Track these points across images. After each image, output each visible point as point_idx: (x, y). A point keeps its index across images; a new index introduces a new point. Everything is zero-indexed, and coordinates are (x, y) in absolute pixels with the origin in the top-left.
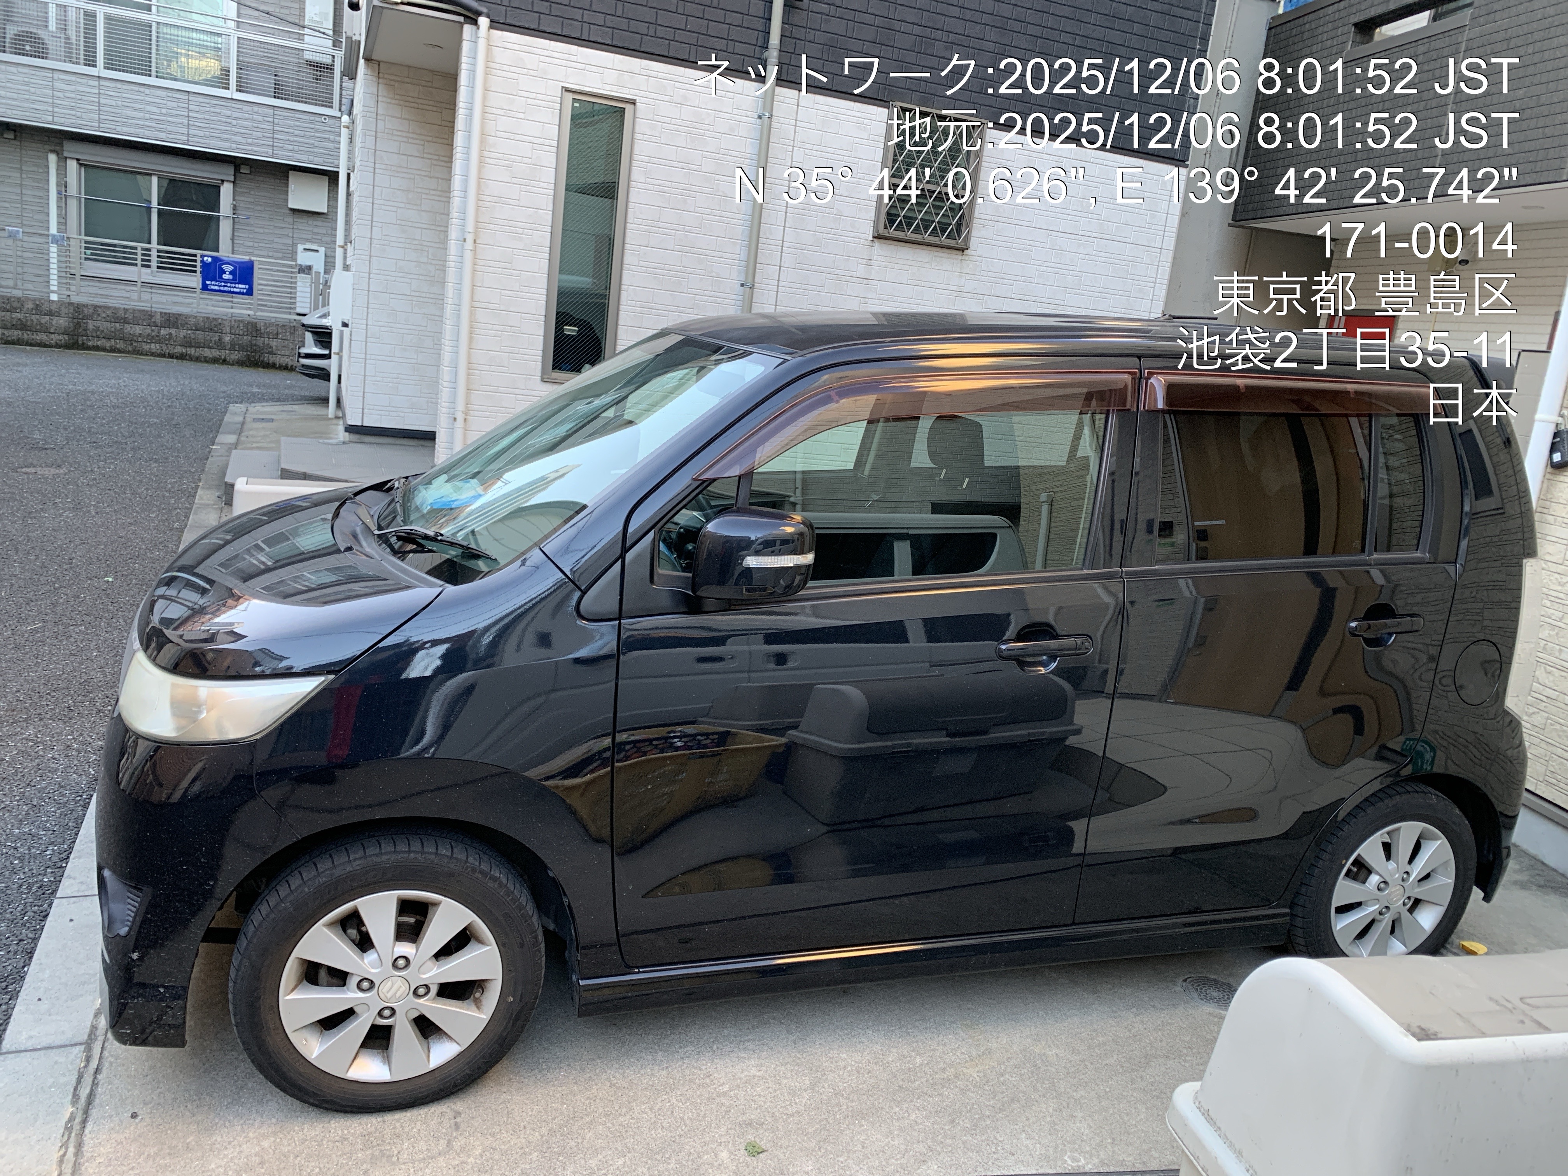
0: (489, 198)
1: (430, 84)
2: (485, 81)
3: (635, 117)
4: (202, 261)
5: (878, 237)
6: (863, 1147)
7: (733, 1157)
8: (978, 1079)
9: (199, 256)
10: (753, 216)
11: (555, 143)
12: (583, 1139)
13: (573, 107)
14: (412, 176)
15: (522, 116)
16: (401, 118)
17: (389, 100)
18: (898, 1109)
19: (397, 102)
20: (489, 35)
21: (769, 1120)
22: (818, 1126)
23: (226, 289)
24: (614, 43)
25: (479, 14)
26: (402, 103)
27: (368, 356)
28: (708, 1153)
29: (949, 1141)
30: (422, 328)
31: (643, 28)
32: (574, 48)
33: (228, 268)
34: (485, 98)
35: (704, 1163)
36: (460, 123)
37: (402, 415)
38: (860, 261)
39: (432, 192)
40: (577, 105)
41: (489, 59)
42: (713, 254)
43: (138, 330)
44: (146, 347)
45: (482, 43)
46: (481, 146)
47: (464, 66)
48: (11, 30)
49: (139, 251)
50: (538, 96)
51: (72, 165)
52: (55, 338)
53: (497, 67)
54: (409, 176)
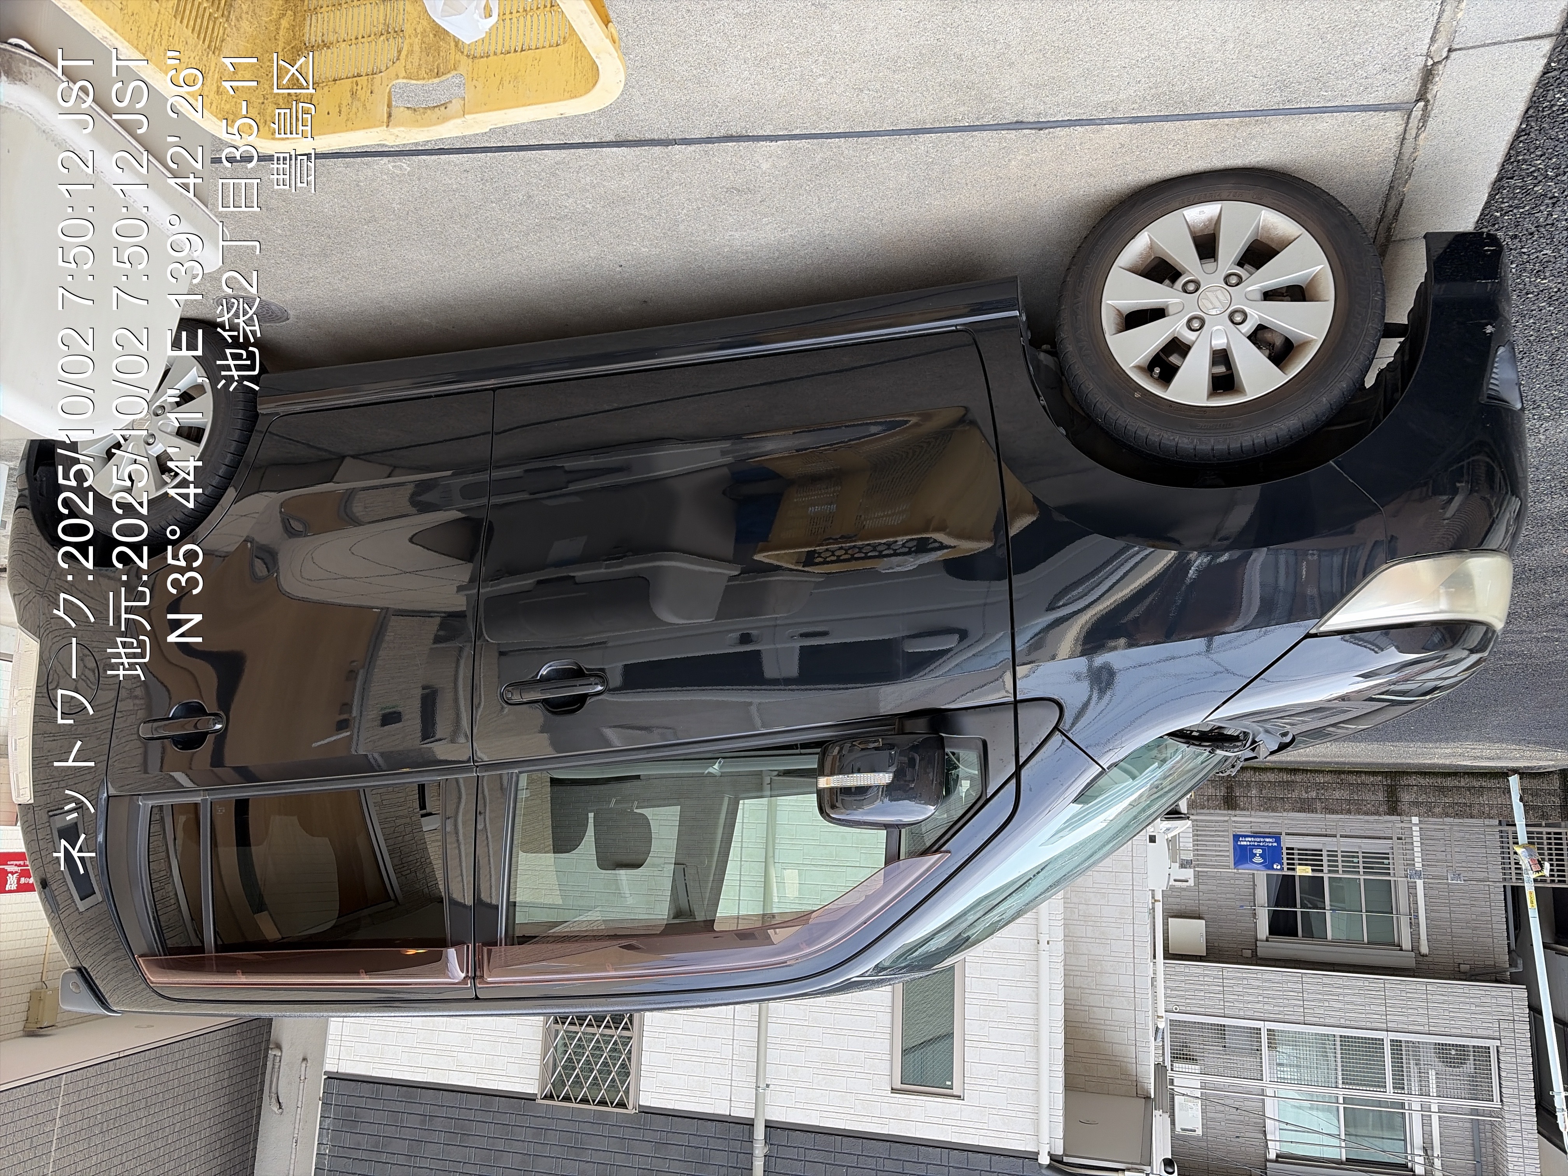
0: (1027, 984)
1: (1087, 1078)
2: (1038, 1100)
3: (891, 1076)
4: (1282, 864)
6: (622, 174)
7: (757, 164)
9: (1285, 869)
11: (967, 1043)
13: (951, 1080)
14: (1098, 987)
15: (1001, 1068)
16: (1112, 1043)
17: (1125, 1060)
18: (588, 206)
19: (1117, 1059)
20: (1038, 1146)
23: (1258, 840)
24: (916, 1147)
25: (1048, 1167)
26: (1113, 1058)
29: (534, 180)
31: (889, 1165)
32: (955, 1139)
33: (1258, 860)
34: (1038, 1083)
39: (1079, 973)
40: (949, 1083)
41: (1037, 1123)
43: (1337, 794)
44: (1328, 778)
45: (1045, 1138)
46: (1038, 1036)
47: (1061, 1113)
48: (1469, 1067)
49: (1340, 869)
50: (984, 1088)
51: (1406, 944)
52: (1412, 780)
53: (1028, 1115)
54: (1101, 987)
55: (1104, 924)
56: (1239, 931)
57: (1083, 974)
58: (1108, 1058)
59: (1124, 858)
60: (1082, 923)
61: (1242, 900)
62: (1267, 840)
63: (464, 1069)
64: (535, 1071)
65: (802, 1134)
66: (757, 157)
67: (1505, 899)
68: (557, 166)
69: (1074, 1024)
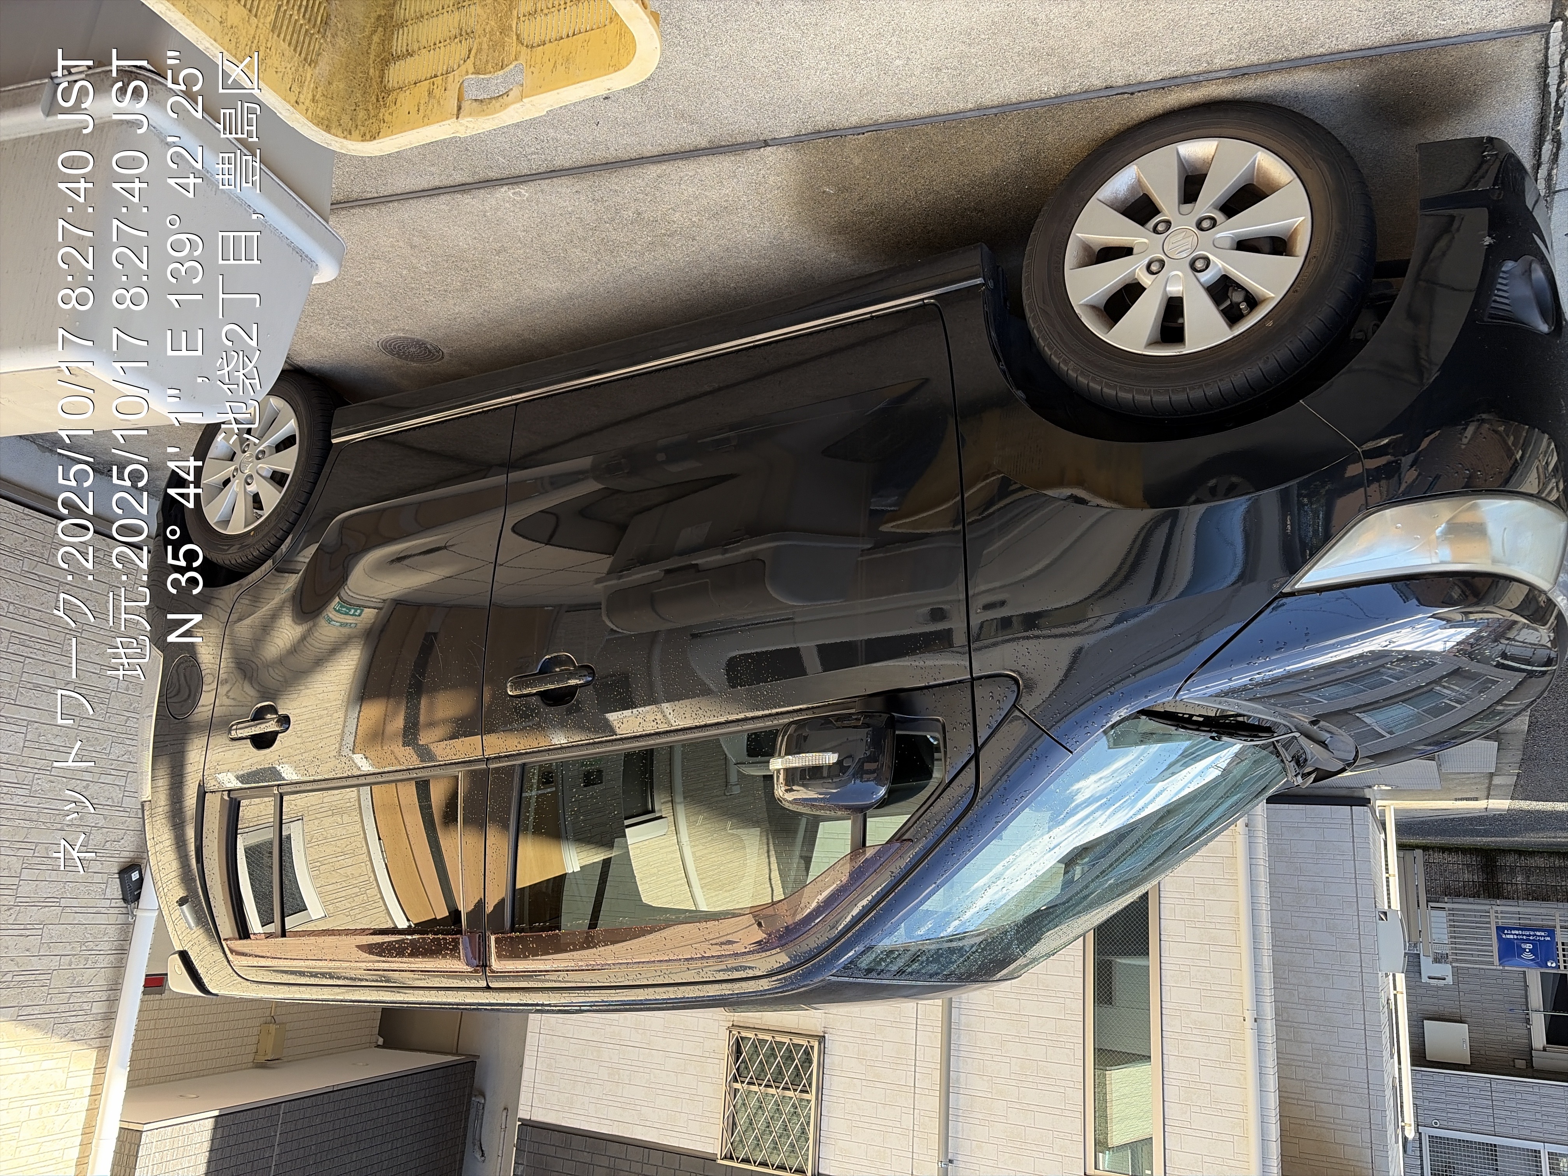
4: (1557, 961)
5: (821, 1038)
6: (721, 182)
8: (622, 254)
12: (1003, 160)
14: (1326, 1081)
16: (1344, 1145)
17: (1357, 1163)
18: (695, 219)
23: (1527, 933)
26: (1346, 1162)
30: (1296, 914)
33: (1527, 956)
37: (1308, 819)
54: (1329, 1081)
55: (1329, 1010)
56: (1510, 1039)
57: (1307, 1064)
58: (1339, 1161)
59: (1348, 936)
60: (1303, 1007)
61: (1511, 1002)
62: (1538, 933)
63: (648, 1124)
68: (659, 181)
69: (1298, 1121)
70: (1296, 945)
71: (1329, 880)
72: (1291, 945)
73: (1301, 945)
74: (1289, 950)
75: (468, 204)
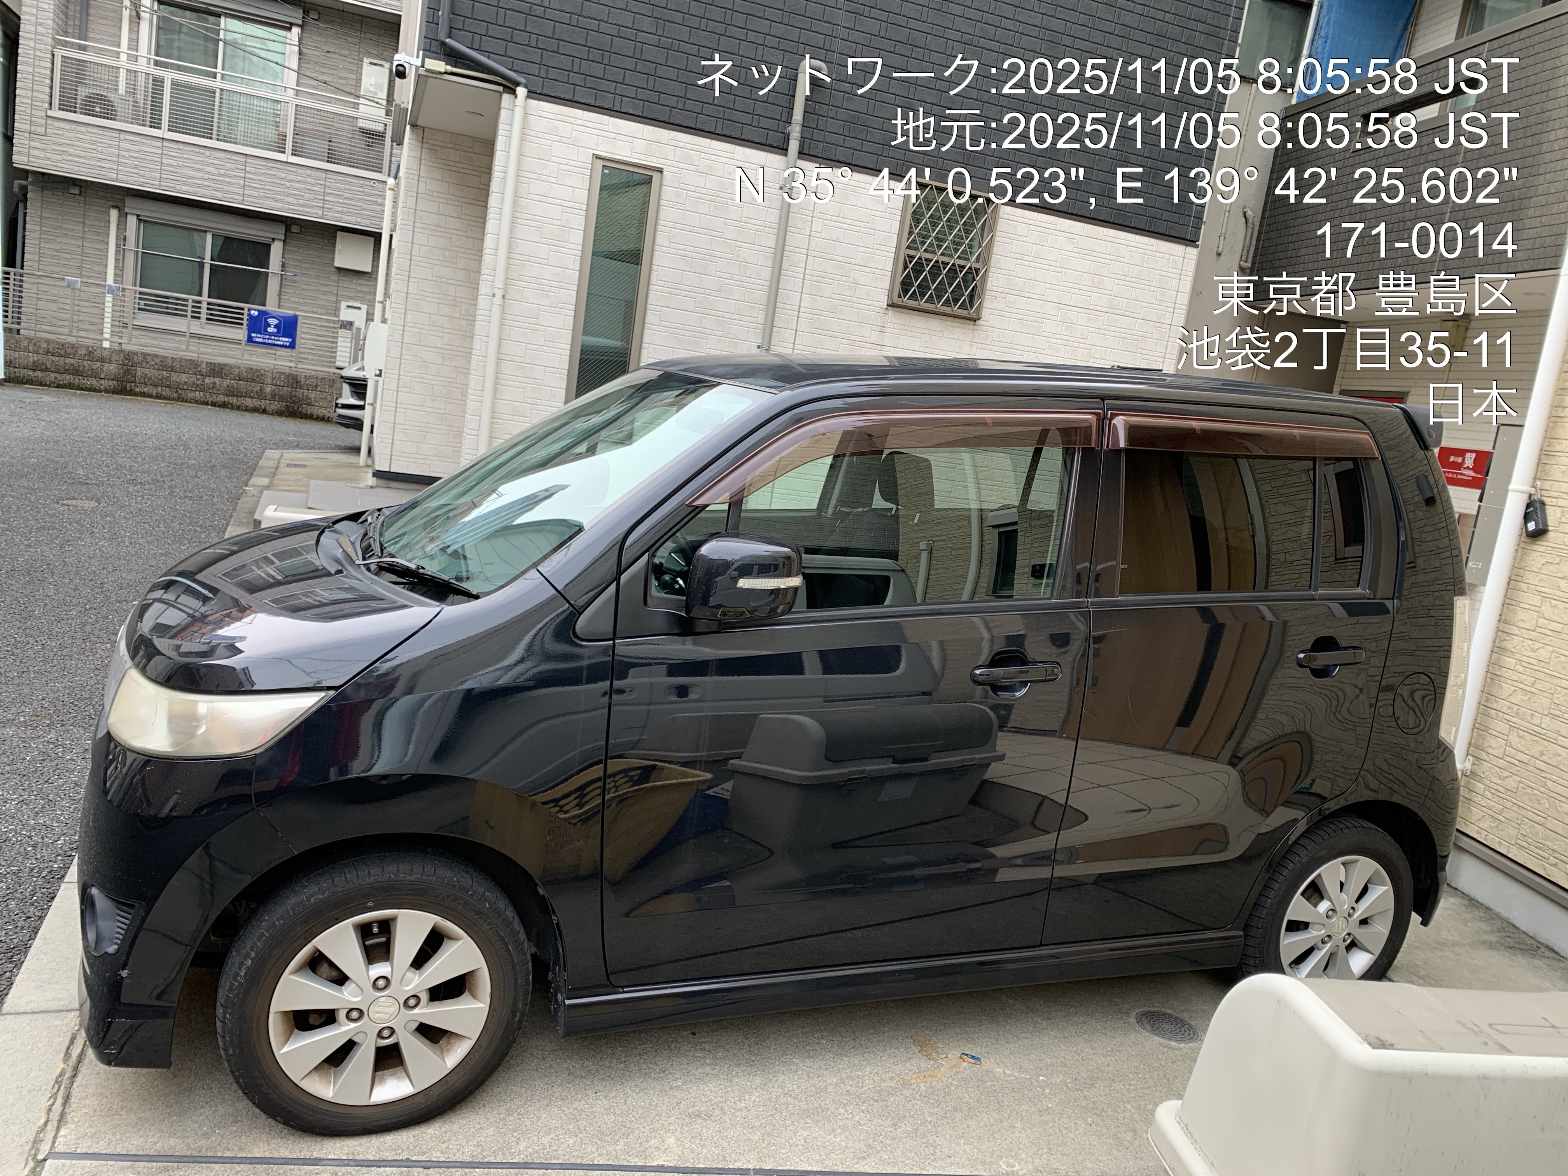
0: (519, 257)
1: (471, 150)
2: (521, 146)
3: (661, 185)
4: (249, 315)
5: (891, 305)
6: (806, 1142)
7: (679, 1143)
8: (923, 1088)
9: (246, 309)
10: (771, 281)
11: (584, 207)
12: (539, 1118)
13: (603, 174)
14: (450, 236)
15: (554, 180)
16: (442, 181)
17: (431, 164)
18: (842, 1111)
19: (438, 165)
20: (526, 104)
21: (717, 1112)
22: (764, 1121)
23: (270, 341)
24: (644, 115)
25: (518, 84)
26: (443, 166)
27: (399, 405)
28: (655, 1137)
29: (888, 1142)
30: (451, 380)
31: (672, 101)
32: (606, 119)
33: (273, 322)
34: (519, 163)
35: (650, 1147)
36: (495, 186)
37: (428, 462)
38: (875, 328)
39: (467, 251)
40: (606, 171)
41: (525, 126)
42: (732, 316)
43: (184, 378)
44: (191, 395)
45: (518, 112)
46: (514, 207)
47: (500, 132)
48: (83, 92)
49: (190, 304)
50: (571, 163)
51: (132, 221)
52: (105, 383)
53: (532, 133)
54: (447, 235)
55: (437, 296)
56: (301, 251)
57: (463, 250)
58: (448, 168)
59: (410, 358)
60: (458, 299)
61: (294, 282)
62: (261, 340)
64: (1002, 226)
65: (753, 139)
66: (678, 1151)
67: (23, 253)
68: (865, 1155)
69: (478, 203)
70: (456, 353)
71: (419, 408)
72: (461, 354)
73: (453, 353)
74: (463, 349)
75: (1064, 1164)
